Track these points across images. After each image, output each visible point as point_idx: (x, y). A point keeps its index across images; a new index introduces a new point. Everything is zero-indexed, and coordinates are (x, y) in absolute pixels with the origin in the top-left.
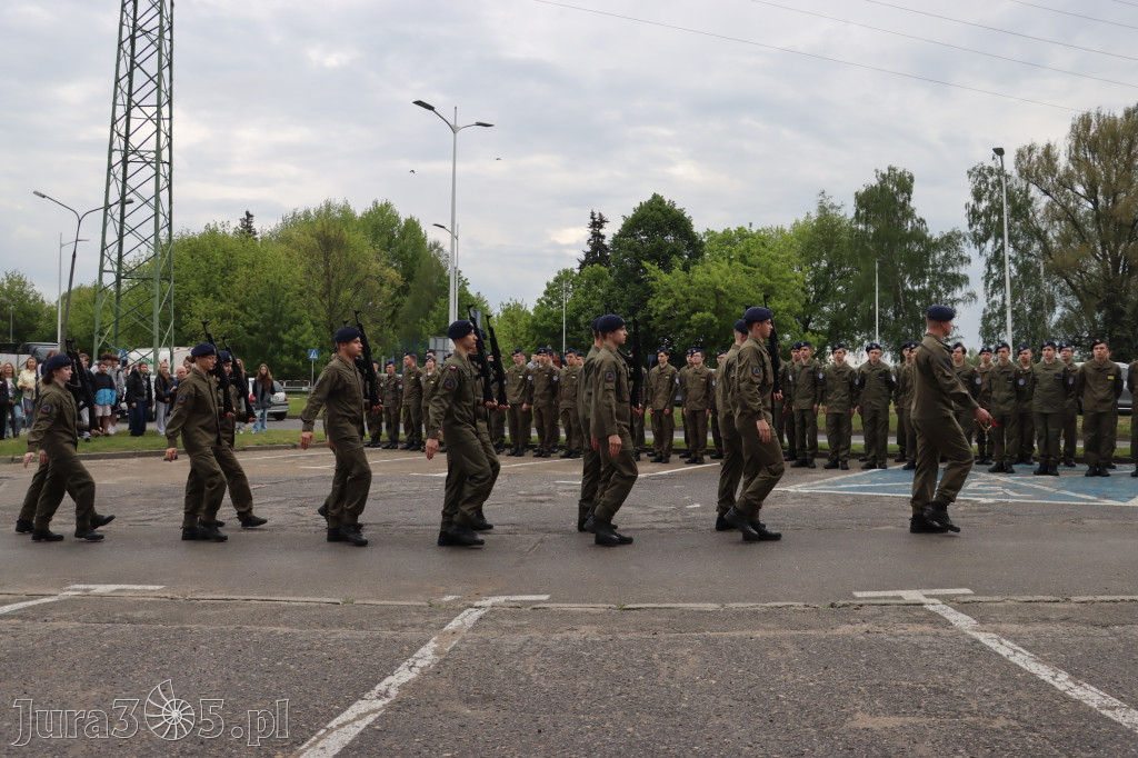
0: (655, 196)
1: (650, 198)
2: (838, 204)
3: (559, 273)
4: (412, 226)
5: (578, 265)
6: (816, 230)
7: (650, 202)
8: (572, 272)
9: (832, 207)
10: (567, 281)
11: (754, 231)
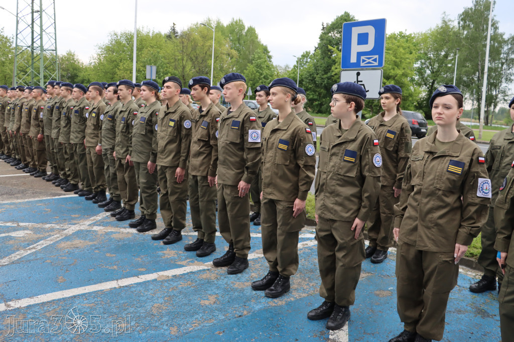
0: (345, 13)
1: (343, 13)
2: (452, 19)
3: (304, 53)
4: (251, 31)
5: (314, 49)
6: (440, 34)
7: (342, 15)
8: (310, 53)
9: (450, 21)
10: (307, 57)
11: (408, 34)
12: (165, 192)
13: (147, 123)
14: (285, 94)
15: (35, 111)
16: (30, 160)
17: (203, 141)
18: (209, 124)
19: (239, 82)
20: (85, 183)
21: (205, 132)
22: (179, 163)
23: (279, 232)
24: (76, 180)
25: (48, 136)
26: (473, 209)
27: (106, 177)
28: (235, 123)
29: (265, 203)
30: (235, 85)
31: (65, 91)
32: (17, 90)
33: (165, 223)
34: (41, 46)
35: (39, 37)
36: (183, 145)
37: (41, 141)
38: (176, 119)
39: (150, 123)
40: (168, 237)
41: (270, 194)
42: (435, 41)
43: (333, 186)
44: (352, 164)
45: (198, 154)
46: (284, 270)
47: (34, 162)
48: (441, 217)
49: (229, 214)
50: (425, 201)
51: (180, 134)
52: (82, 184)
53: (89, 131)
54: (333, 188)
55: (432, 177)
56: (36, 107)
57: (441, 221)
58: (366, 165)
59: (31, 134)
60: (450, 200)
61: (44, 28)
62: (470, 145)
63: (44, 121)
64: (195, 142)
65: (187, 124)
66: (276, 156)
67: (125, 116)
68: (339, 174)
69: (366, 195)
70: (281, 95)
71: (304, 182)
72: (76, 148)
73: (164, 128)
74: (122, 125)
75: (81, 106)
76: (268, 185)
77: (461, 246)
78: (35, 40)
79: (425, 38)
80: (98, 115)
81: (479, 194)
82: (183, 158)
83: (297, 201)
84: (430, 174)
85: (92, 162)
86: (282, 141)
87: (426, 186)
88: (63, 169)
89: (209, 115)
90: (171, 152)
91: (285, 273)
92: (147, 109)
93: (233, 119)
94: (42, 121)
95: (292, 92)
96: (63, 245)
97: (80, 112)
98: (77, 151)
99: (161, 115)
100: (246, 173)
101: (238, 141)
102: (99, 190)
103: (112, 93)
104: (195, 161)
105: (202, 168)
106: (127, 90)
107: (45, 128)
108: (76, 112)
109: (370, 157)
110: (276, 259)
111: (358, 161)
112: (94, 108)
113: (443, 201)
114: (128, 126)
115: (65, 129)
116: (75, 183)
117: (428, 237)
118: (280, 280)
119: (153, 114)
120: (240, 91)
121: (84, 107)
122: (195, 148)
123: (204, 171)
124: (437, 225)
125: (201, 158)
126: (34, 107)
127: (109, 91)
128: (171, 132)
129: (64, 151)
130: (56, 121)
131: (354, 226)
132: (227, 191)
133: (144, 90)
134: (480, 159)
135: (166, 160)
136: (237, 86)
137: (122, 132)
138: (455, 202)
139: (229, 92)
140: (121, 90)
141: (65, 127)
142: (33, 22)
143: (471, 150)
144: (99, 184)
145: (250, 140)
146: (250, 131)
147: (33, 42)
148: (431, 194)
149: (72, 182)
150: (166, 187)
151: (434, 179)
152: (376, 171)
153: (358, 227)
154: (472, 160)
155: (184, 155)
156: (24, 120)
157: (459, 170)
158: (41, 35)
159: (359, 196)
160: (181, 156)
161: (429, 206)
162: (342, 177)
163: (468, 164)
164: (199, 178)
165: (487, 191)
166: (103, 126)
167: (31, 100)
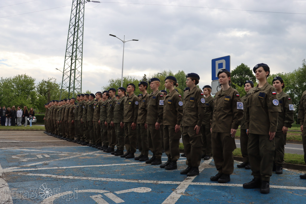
12: (127, 135)
13: (120, 105)
14: (170, 82)
15: (71, 109)
16: (67, 134)
17: (143, 108)
18: (145, 101)
19: (157, 81)
20: (92, 140)
21: (144, 104)
22: (133, 121)
23: (170, 140)
24: (88, 140)
25: (76, 120)
26: (236, 114)
27: (102, 135)
28: (154, 97)
29: (164, 128)
30: (155, 82)
31: (86, 98)
32: (64, 101)
33: (127, 150)
34: (74, 87)
35: (73, 82)
36: (135, 112)
37: (73, 124)
38: (132, 101)
39: (122, 105)
40: (128, 156)
41: (165, 123)
42: (299, 77)
43: (187, 112)
44: (193, 103)
45: (141, 114)
46: (173, 158)
47: (69, 135)
48: (224, 118)
49: (152, 138)
50: (218, 113)
51: (133, 107)
52: (91, 141)
53: (95, 114)
54: (187, 113)
55: (220, 103)
56: (72, 108)
57: (224, 120)
58: (198, 103)
59: (69, 121)
60: (227, 111)
61: (76, 78)
62: (233, 90)
63: (75, 114)
64: (140, 109)
65: (136, 103)
66: (167, 107)
67: (112, 104)
68: (189, 108)
69: (199, 114)
70: (168, 83)
71: (178, 117)
72: (89, 123)
73: (127, 106)
74: (110, 108)
75: (92, 103)
76: (165, 119)
77: (233, 129)
78: (71, 84)
79: (292, 76)
80: (99, 106)
81: (238, 108)
82: (135, 118)
83: (176, 125)
84: (219, 103)
85: (96, 129)
86: (169, 101)
87: (217, 107)
88: (82, 136)
89: (146, 97)
90: (129, 116)
91: (174, 159)
92: (121, 99)
93: (153, 96)
94: (74, 114)
95: (173, 81)
96: (81, 157)
97: (92, 106)
98: (89, 124)
99: (125, 101)
100: (158, 118)
101: (155, 105)
102: (99, 142)
103: (106, 95)
104: (139, 118)
105: (142, 120)
106: (113, 92)
107: (75, 117)
108: (90, 106)
109: (199, 99)
110: (170, 154)
111: (195, 101)
112: (98, 103)
113: (224, 112)
114: (113, 108)
115: (85, 115)
116: (87, 141)
117: (220, 127)
118: (172, 163)
119: (123, 101)
120: (157, 85)
121: (94, 104)
122: (139, 112)
123: (143, 121)
124: (223, 122)
125: (142, 116)
126: (71, 108)
127: (104, 95)
128: (129, 107)
129: (83, 126)
130: (80, 112)
131: (195, 128)
132: (151, 127)
133: (119, 91)
134: (237, 95)
135: (127, 120)
136: (156, 83)
137: (110, 111)
138: (229, 112)
139: (152, 85)
140: (110, 92)
141: (85, 114)
142: (71, 75)
143: (233, 92)
144: (99, 139)
145: (160, 104)
146: (160, 101)
147: (70, 85)
148: (220, 110)
149: (86, 141)
150: (127, 133)
151: (220, 104)
152: (202, 105)
153: (197, 129)
154: (233, 95)
155: (135, 117)
156: (65, 114)
157: (228, 99)
158: (74, 81)
159: (196, 116)
160: (134, 117)
161: (219, 115)
162: (190, 108)
163: (232, 97)
164: (141, 125)
165: (241, 107)
166: (101, 111)
167: (69, 105)
